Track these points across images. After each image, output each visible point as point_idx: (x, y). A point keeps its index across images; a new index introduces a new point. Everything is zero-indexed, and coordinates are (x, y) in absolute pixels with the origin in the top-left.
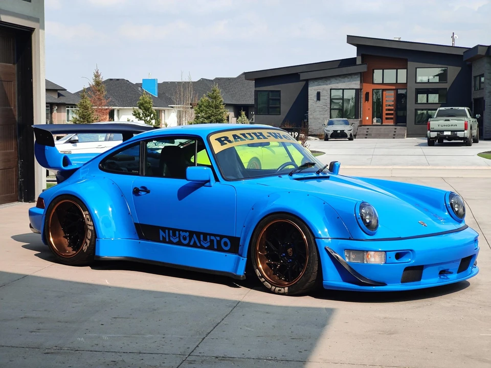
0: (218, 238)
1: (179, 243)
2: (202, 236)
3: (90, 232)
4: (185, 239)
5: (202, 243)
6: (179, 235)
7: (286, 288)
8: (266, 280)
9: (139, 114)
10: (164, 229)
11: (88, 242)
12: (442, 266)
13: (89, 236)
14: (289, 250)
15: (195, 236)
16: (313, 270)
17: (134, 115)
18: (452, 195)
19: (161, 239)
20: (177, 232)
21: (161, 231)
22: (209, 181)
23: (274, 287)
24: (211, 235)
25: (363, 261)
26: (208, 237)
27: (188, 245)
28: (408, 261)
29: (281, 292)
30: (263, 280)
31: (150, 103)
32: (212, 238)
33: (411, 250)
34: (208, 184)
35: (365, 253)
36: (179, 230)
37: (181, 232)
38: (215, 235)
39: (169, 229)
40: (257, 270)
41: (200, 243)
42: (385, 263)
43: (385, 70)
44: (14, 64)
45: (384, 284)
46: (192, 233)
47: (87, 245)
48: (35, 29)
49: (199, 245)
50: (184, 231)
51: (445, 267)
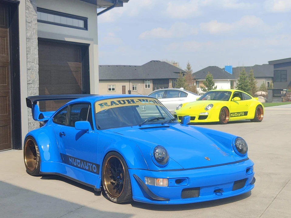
0: (91, 165)
1: (77, 166)
2: (85, 163)
3: (38, 158)
4: (79, 164)
7: (116, 199)
9: (206, 83)
10: (71, 157)
12: (218, 186)
14: (121, 175)
16: (128, 189)
17: (204, 84)
18: (238, 138)
19: (70, 163)
23: (111, 198)
24: (88, 162)
25: (155, 185)
27: (80, 167)
28: (185, 185)
29: (113, 201)
30: (106, 192)
31: (211, 78)
33: (187, 178)
34: (88, 132)
35: (155, 180)
38: (90, 163)
40: (104, 186)
42: (168, 186)
44: (80, 62)
45: (168, 200)
48: (90, 44)
49: (84, 168)
51: (220, 187)
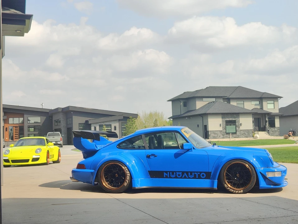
0: (199, 173)
1: (176, 177)
2: (189, 173)
3: (128, 177)
4: (179, 175)
5: (189, 176)
6: (176, 174)
8: (231, 188)
10: (166, 172)
11: (127, 181)
13: (128, 178)
14: (237, 175)
15: (185, 173)
19: (165, 177)
20: (175, 173)
21: (164, 173)
22: (191, 149)
23: (235, 191)
24: (194, 172)
26: (193, 173)
27: (181, 178)
29: (239, 192)
30: (229, 188)
32: (195, 173)
34: (190, 150)
36: (176, 172)
37: (177, 173)
38: (197, 172)
39: (170, 172)
40: (225, 185)
41: (188, 176)
43: (14, 118)
46: (183, 173)
47: (127, 183)
49: (187, 177)
50: (178, 172)
